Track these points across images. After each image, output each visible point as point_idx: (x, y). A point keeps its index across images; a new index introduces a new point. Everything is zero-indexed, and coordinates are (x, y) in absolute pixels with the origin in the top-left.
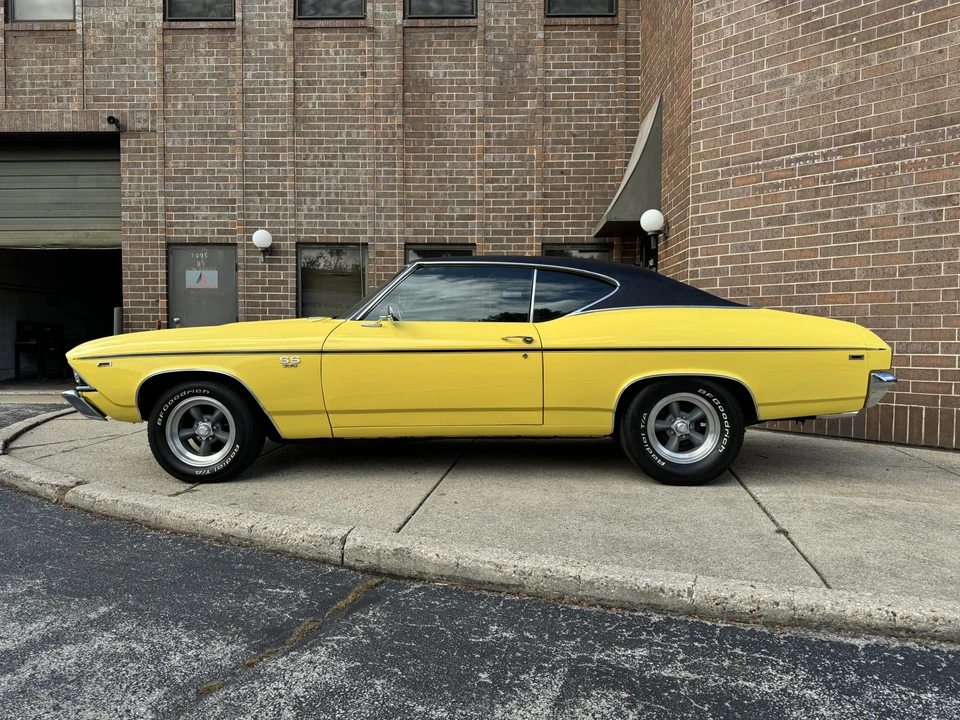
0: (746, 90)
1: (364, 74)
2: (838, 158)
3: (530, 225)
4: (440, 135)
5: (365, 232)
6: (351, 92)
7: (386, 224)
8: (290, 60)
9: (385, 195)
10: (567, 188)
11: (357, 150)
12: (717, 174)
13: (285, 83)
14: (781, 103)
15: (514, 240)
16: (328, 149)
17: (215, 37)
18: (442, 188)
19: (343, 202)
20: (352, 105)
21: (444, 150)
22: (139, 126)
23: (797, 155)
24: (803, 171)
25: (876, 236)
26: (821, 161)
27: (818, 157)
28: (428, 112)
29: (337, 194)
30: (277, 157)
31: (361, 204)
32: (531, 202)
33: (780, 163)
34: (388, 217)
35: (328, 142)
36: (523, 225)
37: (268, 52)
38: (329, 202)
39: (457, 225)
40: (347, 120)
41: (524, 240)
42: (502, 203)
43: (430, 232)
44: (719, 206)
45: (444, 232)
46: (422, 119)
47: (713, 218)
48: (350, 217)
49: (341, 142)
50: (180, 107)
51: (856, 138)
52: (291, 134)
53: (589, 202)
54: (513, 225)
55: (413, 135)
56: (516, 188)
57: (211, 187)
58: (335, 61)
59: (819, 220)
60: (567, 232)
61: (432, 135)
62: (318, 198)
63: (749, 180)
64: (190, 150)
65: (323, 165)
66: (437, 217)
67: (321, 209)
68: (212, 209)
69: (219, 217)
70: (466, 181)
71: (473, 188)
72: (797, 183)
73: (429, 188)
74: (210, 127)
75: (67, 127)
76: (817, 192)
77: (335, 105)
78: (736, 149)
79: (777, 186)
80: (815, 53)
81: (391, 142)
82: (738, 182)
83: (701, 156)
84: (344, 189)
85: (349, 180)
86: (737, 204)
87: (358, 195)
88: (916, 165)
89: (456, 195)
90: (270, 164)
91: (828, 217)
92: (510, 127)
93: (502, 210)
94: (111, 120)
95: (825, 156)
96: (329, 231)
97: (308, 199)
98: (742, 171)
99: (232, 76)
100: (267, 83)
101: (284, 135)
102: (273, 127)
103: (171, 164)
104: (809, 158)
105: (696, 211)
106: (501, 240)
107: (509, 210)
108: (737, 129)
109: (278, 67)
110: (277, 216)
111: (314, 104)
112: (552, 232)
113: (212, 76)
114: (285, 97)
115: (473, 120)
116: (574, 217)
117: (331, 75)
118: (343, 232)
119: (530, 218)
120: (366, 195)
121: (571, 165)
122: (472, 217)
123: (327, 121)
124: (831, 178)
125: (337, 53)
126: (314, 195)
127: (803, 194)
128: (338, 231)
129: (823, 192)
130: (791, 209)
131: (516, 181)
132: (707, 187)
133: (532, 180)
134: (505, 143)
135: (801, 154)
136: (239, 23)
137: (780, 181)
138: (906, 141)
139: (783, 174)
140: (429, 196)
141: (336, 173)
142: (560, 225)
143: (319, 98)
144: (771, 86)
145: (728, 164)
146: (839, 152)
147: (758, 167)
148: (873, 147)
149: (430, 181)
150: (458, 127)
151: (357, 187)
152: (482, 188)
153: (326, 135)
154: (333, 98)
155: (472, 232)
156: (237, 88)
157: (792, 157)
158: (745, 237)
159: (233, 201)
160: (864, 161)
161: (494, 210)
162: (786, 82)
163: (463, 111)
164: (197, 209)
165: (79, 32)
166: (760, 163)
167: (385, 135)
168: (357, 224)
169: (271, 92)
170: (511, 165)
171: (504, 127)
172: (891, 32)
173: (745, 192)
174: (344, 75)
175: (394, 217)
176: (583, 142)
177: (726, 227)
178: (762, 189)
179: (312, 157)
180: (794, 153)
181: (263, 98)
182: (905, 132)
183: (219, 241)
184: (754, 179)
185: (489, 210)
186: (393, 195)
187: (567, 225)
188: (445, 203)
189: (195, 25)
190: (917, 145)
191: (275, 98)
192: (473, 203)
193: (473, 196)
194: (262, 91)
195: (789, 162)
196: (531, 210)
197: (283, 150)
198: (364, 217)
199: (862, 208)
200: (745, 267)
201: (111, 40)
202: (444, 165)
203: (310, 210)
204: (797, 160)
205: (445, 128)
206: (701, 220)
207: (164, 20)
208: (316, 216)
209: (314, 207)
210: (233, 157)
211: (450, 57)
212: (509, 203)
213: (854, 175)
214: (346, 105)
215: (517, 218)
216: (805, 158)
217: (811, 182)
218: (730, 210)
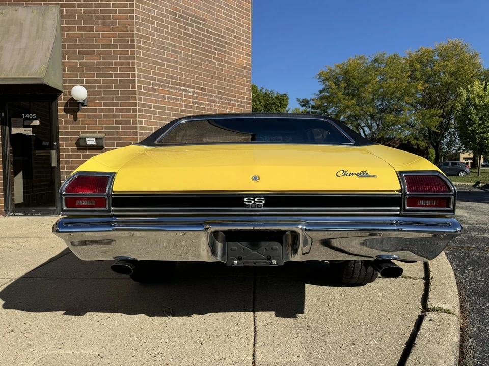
0: (162, 46)
2: (197, 95)
12: (150, 84)
14: (176, 61)
24: (186, 96)
26: (191, 94)
27: (190, 92)
33: (177, 89)
44: (152, 101)
47: (150, 106)
51: (201, 89)
63: (166, 92)
72: (184, 101)
76: (191, 107)
78: (158, 74)
79: (177, 99)
80: (188, 46)
82: (160, 91)
83: (142, 71)
86: (159, 102)
88: (218, 107)
95: (193, 92)
98: (162, 86)
104: (188, 91)
105: (140, 99)
108: (159, 65)
124: (195, 103)
127: (186, 106)
129: (193, 107)
130: (182, 111)
132: (145, 89)
135: (185, 88)
137: (178, 97)
138: (215, 96)
139: (179, 94)
144: (172, 51)
145: (155, 80)
146: (197, 93)
147: (168, 87)
148: (207, 95)
157: (182, 88)
158: (164, 120)
160: (205, 99)
162: (178, 52)
166: (170, 86)
173: (163, 97)
177: (156, 112)
178: (171, 98)
180: (182, 86)
182: (214, 93)
184: (167, 92)
190: (218, 99)
195: (181, 90)
204: (183, 90)
206: (143, 105)
213: (201, 104)
216: (186, 91)
217: (189, 102)
218: (157, 104)
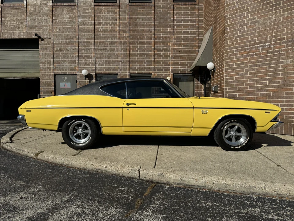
0: (243, 24)
1: (117, 20)
2: (274, 46)
3: (169, 68)
4: (140, 39)
5: (117, 70)
6: (113, 26)
7: (124, 68)
8: (93, 16)
9: (123, 58)
10: (181, 56)
11: (114, 44)
12: (233, 51)
13: (91, 23)
14: (255, 28)
15: (164, 72)
16: (105, 44)
17: (69, 8)
18: (141, 56)
19: (110, 61)
20: (113, 30)
21: (142, 44)
22: (45, 37)
23: (260, 45)
24: (262, 50)
25: (287, 70)
27: (267, 46)
28: (137, 32)
29: (108, 58)
30: (89, 46)
31: (116, 61)
32: (169, 61)
33: (255, 47)
34: (124, 66)
35: (105, 42)
36: (167, 68)
37: (86, 13)
38: (106, 61)
39: (146, 68)
40: (111, 35)
41: (167, 72)
42: (160, 61)
43: (138, 70)
44: (234, 61)
45: (142, 70)
46: (135, 35)
47: (232, 65)
48: (112, 65)
49: (109, 42)
50: (58, 30)
51: (280, 39)
52: (94, 39)
53: (187, 60)
54: (164, 68)
55: (132, 39)
56: (165, 56)
57: (68, 56)
58: (107, 16)
59: (268, 65)
60: (181, 70)
61: (138, 39)
62: (102, 60)
63: (245, 53)
64: (61, 44)
65: (104, 49)
66: (140, 66)
67: (103, 63)
68: (69, 63)
69: (71, 65)
70: (149, 54)
71: (151, 56)
72: (260, 54)
73: (137, 56)
74: (67, 37)
75: (22, 37)
76: (267, 57)
77: (107, 30)
78: (240, 43)
79: (254, 55)
80: (266, 13)
81: (125, 42)
82: (241, 53)
83: (228, 46)
84: (110, 56)
85: (112, 54)
86: (240, 60)
87: (115, 58)
89: (146, 58)
90: (87, 49)
91: (271, 65)
92: (163, 37)
93: (160, 63)
94: (36, 35)
95: (270, 45)
96: (106, 70)
97: (99, 60)
98: (242, 50)
99: (74, 21)
100: (86, 23)
101: (91, 39)
102: (88, 37)
103: (55, 49)
104: (264, 46)
105: (227, 63)
106: (160, 72)
107: (162, 63)
108: (240, 37)
109: (89, 18)
110: (89, 65)
111: (101, 29)
112: (176, 70)
113: (69, 21)
114: (92, 27)
115: (151, 35)
116: (183, 65)
117: (106, 20)
118: (110, 70)
119: (169, 65)
120: (117, 58)
121: (181, 49)
122: (151, 65)
123: (105, 35)
124: (272, 52)
125: (108, 13)
126: (101, 58)
127: (262, 57)
128: (109, 70)
129: (269, 57)
130: (258, 62)
131: (164, 54)
132: (230, 55)
133: (170, 54)
134: (161, 42)
135: (262, 45)
136: (76, 4)
137: (255, 53)
139: (256, 51)
140: (137, 59)
141: (108, 51)
142: (179, 67)
143: (102, 28)
144: (251, 23)
145: (237, 48)
146: (274, 44)
147: (247, 49)
148: (286, 42)
149: (138, 54)
150: (146, 37)
151: (115, 56)
152: (154, 56)
153: (105, 39)
154: (107, 28)
155: (151, 70)
156: (76, 25)
158: (243, 71)
159: (75, 60)
160: (283, 47)
161: (158, 63)
162: (257, 22)
163: (148, 32)
164: (64, 63)
165: (25, 6)
166: (248, 47)
167: (123, 39)
168: (115, 68)
169: (87, 26)
170: (163, 49)
171: (161, 37)
172: (292, 6)
173: (243, 57)
174: (110, 20)
175: (126, 66)
176: (186, 41)
177: (237, 68)
178: (249, 56)
179: (100, 47)
180: (259, 44)
181: (85, 28)
183: (71, 73)
184: (246, 52)
185: (156, 63)
186: (126, 58)
187: (181, 67)
188: (142, 61)
189: (63, 4)
191: (88, 28)
192: (151, 61)
193: (151, 59)
194: (84, 25)
195: (258, 47)
196: (170, 63)
197: (91, 44)
198: (117, 65)
199: (282, 62)
200: (243, 80)
201: (36, 9)
202: (142, 49)
203: (100, 63)
204: (260, 46)
205: (142, 37)
206: (228, 66)
207: (53, 3)
208: (102, 65)
209: (101, 62)
210: (75, 46)
211: (144, 15)
212: (162, 61)
213: (279, 51)
214: (111, 30)
215: (165, 65)
216: (263, 46)
217: (265, 53)
218: (238, 62)
